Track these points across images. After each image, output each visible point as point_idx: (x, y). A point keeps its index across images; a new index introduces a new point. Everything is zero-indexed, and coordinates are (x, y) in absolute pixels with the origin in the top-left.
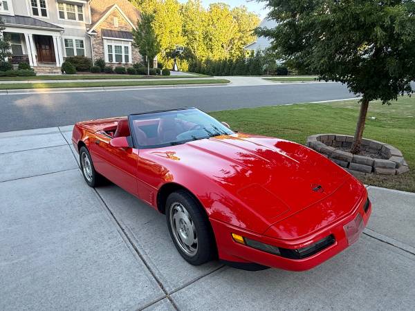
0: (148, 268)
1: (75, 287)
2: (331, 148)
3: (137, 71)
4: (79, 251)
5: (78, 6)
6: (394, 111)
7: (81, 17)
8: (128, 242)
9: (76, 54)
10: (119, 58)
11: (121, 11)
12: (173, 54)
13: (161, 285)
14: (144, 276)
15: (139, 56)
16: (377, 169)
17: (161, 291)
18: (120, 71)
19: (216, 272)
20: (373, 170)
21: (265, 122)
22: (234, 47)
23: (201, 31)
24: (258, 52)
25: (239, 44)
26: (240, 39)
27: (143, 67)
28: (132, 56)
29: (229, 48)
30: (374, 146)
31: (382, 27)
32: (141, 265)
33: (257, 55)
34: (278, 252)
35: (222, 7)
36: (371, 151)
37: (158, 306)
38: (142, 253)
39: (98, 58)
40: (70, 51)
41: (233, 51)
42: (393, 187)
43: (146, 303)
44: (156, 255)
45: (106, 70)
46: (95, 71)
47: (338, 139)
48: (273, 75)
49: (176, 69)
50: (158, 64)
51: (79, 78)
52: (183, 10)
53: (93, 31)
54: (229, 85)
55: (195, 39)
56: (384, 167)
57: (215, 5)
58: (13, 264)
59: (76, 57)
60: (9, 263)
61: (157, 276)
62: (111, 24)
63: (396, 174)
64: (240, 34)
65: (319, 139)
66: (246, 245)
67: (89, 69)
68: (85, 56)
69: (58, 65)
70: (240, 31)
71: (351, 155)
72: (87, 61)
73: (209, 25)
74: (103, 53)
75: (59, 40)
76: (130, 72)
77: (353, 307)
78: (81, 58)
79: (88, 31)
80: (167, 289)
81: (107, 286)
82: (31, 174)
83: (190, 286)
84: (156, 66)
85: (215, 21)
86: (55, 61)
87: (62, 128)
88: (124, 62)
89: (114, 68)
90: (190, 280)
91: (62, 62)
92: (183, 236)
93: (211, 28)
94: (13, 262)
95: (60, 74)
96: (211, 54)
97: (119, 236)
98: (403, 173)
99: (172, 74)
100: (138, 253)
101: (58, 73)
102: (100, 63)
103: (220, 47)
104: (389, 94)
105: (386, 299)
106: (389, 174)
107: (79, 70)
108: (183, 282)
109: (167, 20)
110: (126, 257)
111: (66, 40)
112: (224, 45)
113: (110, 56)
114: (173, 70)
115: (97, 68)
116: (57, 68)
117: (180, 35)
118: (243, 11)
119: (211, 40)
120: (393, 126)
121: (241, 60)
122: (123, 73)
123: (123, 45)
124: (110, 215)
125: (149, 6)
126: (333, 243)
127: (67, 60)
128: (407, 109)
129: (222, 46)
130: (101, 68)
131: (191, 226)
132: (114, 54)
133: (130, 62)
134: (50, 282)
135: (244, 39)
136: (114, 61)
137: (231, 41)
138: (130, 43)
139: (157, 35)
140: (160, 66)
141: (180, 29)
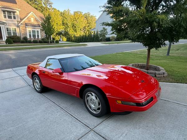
0: (79, 121)
1: (50, 132)
2: (138, 69)
3: (43, 41)
4: (46, 119)
5: (13, 13)
6: (156, 54)
7: (15, 18)
8: (66, 113)
9: (12, 35)
10: (34, 36)
11: (34, 15)
12: (59, 34)
13: (87, 126)
14: (79, 124)
15: (44, 35)
16: (157, 75)
17: (89, 128)
18: (35, 42)
19: (108, 119)
20: (155, 76)
21: (107, 61)
22: (86, 30)
23: (70, 23)
24: (97, 32)
25: (88, 28)
26: (88, 26)
27: (46, 40)
28: (41, 35)
29: (84, 31)
30: (153, 67)
31: (156, 22)
32: (76, 121)
33: (97, 33)
34: (135, 105)
35: (79, 13)
36: (152, 69)
37: (89, 134)
38: (74, 116)
39: (24, 36)
40: (9, 33)
41: (86, 32)
42: (164, 82)
43: (84, 134)
44: (81, 116)
45: (28, 41)
46: (22, 42)
47: (139, 65)
48: (105, 41)
49: (61, 40)
50: (53, 38)
51: (15, 46)
52: (62, 14)
53: (21, 24)
54: (87, 46)
55: (68, 27)
56: (159, 74)
57: (76, 12)
58: (17, 127)
59: (13, 36)
60: (14, 127)
61: (84, 123)
62: (30, 21)
63: (164, 77)
64: (88, 24)
65: (133, 65)
66: (123, 104)
67: (19, 41)
68: (17, 35)
69: (4, 40)
70: (88, 23)
71: (146, 71)
72: (19, 38)
73: (74, 21)
74: (26, 34)
75: (4, 28)
76: (40, 42)
77: (162, 123)
78: (15, 37)
79: (18, 24)
80: (91, 127)
81: (65, 130)
82: (6, 90)
83: (100, 125)
84: (52, 39)
85: (77, 19)
86: (2, 38)
87: (14, 69)
88: (37, 38)
89: (32, 41)
90: (99, 123)
91: (6, 38)
92: (93, 106)
93: (75, 22)
94: (16, 127)
95: (5, 44)
96: (76, 33)
97: (61, 111)
98: (166, 76)
99: (60, 42)
100: (73, 116)
101: (4, 44)
102: (25, 38)
103: (80, 30)
104: (158, 46)
105: (173, 119)
106: (161, 77)
107: (15, 42)
108: (96, 124)
109: (55, 19)
110: (68, 118)
111: (7, 28)
112: (82, 29)
113: (30, 36)
114: (60, 40)
115: (24, 41)
116: (3, 41)
117: (61, 25)
118: (89, 15)
119: (75, 27)
120: (157, 60)
121: (90, 35)
122: (37, 43)
123: (36, 30)
124: (54, 103)
125: (46, 13)
126: (153, 100)
127: (8, 37)
128: (161, 53)
129: (81, 30)
130: (25, 41)
131: (97, 101)
132: (32, 34)
133: (40, 37)
134: (38, 132)
135: (90, 27)
136: (32, 37)
137: (85, 28)
138: (40, 29)
139: (53, 26)
140: (54, 39)
141: (61, 22)
